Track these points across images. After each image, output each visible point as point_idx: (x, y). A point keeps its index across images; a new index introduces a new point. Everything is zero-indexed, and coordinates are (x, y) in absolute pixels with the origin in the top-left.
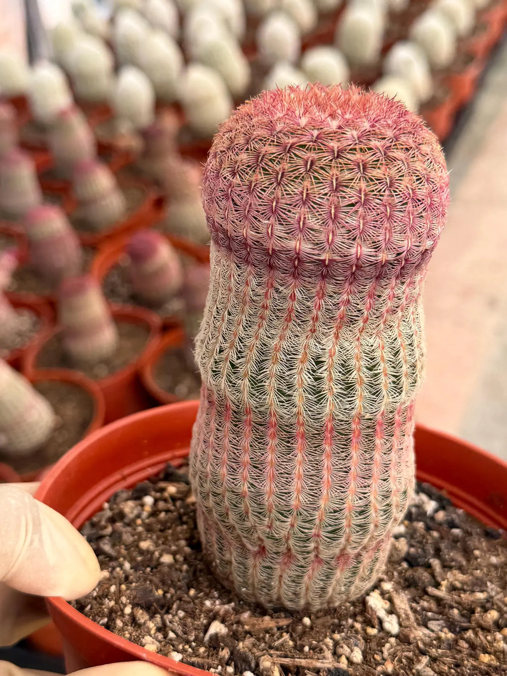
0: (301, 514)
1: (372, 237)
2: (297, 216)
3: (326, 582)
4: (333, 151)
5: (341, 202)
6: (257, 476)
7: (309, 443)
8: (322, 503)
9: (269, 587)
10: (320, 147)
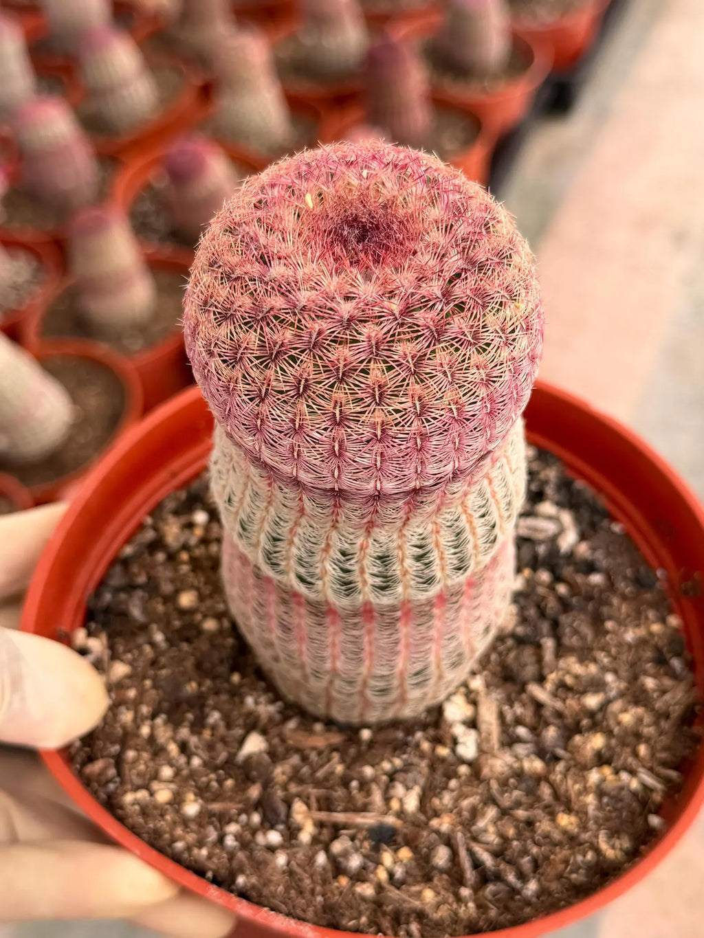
2: (288, 445)
5: (346, 440)
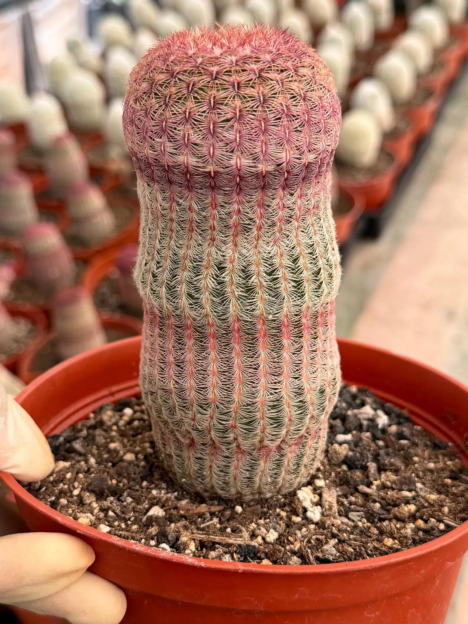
0: (218, 408)
1: (249, 149)
2: (181, 133)
3: (252, 473)
4: (212, 74)
5: (218, 118)
6: (179, 374)
7: (219, 343)
8: (235, 397)
9: (203, 477)
10: (200, 71)
